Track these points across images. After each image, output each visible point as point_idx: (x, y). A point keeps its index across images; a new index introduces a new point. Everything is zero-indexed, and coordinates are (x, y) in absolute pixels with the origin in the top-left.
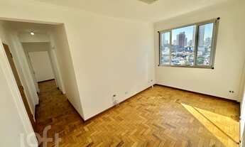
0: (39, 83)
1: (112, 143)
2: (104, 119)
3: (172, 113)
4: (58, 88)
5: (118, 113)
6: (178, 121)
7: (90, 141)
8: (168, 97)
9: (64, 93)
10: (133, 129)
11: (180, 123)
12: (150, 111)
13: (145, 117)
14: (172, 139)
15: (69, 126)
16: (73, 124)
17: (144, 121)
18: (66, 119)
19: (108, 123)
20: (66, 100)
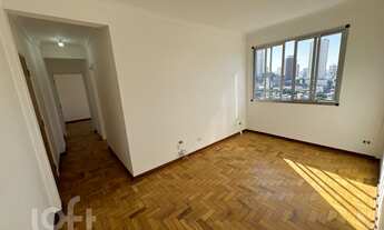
0: (67, 123)
1: (174, 210)
2: (163, 176)
3: (270, 172)
4: (96, 132)
5: (186, 168)
6: (279, 183)
7: (141, 206)
8: (264, 148)
9: (104, 138)
10: (208, 192)
11: (281, 185)
12: (235, 168)
13: (228, 176)
14: (268, 208)
15: (110, 184)
16: (116, 181)
17: (225, 181)
18: (106, 173)
19: (169, 182)
20: (106, 148)
